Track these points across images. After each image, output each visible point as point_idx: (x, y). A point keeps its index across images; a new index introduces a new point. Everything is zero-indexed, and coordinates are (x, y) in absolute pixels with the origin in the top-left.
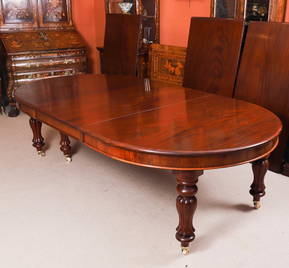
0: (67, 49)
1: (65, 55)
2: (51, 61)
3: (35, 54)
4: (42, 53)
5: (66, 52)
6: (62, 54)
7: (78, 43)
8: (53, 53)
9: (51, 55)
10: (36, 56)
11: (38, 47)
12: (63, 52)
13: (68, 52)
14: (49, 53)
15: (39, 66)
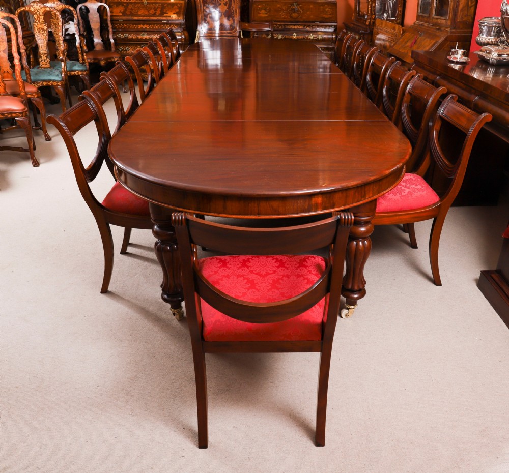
0: (314, 22)
1: (311, 30)
2: (295, 34)
3: (279, 25)
4: (287, 25)
5: (313, 26)
6: (308, 28)
7: (331, 16)
8: (298, 25)
9: (296, 27)
10: (280, 27)
11: (284, 18)
12: (310, 25)
13: (316, 25)
14: (295, 25)
15: (281, 38)
